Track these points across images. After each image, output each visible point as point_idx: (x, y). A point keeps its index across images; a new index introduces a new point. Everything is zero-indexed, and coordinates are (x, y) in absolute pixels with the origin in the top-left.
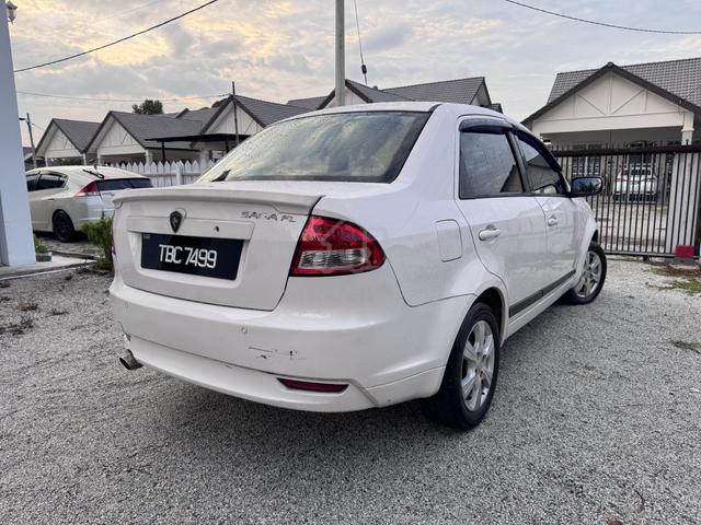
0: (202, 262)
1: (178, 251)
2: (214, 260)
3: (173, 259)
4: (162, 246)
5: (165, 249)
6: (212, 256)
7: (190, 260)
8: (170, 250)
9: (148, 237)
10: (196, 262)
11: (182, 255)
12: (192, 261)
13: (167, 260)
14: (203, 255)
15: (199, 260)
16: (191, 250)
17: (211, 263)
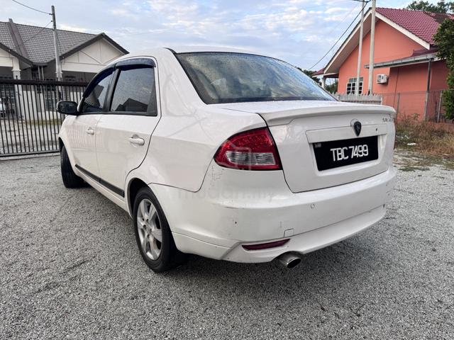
0: (361, 153)
1: (345, 150)
2: (367, 150)
3: (343, 157)
4: (333, 150)
5: (336, 151)
6: (365, 148)
7: (354, 154)
8: (340, 151)
9: (320, 146)
10: (357, 155)
11: (348, 153)
12: (355, 155)
13: (339, 159)
14: (360, 149)
15: (359, 153)
16: (353, 147)
17: (365, 153)
